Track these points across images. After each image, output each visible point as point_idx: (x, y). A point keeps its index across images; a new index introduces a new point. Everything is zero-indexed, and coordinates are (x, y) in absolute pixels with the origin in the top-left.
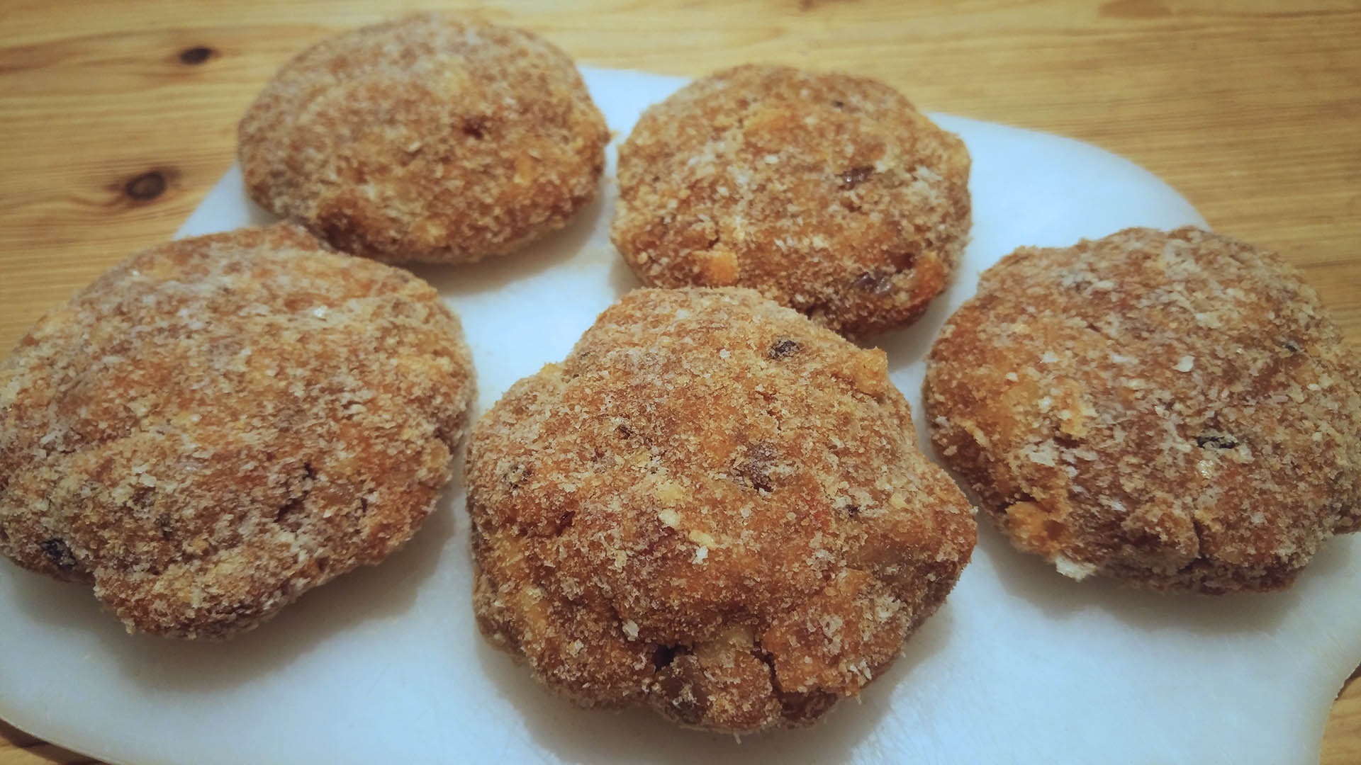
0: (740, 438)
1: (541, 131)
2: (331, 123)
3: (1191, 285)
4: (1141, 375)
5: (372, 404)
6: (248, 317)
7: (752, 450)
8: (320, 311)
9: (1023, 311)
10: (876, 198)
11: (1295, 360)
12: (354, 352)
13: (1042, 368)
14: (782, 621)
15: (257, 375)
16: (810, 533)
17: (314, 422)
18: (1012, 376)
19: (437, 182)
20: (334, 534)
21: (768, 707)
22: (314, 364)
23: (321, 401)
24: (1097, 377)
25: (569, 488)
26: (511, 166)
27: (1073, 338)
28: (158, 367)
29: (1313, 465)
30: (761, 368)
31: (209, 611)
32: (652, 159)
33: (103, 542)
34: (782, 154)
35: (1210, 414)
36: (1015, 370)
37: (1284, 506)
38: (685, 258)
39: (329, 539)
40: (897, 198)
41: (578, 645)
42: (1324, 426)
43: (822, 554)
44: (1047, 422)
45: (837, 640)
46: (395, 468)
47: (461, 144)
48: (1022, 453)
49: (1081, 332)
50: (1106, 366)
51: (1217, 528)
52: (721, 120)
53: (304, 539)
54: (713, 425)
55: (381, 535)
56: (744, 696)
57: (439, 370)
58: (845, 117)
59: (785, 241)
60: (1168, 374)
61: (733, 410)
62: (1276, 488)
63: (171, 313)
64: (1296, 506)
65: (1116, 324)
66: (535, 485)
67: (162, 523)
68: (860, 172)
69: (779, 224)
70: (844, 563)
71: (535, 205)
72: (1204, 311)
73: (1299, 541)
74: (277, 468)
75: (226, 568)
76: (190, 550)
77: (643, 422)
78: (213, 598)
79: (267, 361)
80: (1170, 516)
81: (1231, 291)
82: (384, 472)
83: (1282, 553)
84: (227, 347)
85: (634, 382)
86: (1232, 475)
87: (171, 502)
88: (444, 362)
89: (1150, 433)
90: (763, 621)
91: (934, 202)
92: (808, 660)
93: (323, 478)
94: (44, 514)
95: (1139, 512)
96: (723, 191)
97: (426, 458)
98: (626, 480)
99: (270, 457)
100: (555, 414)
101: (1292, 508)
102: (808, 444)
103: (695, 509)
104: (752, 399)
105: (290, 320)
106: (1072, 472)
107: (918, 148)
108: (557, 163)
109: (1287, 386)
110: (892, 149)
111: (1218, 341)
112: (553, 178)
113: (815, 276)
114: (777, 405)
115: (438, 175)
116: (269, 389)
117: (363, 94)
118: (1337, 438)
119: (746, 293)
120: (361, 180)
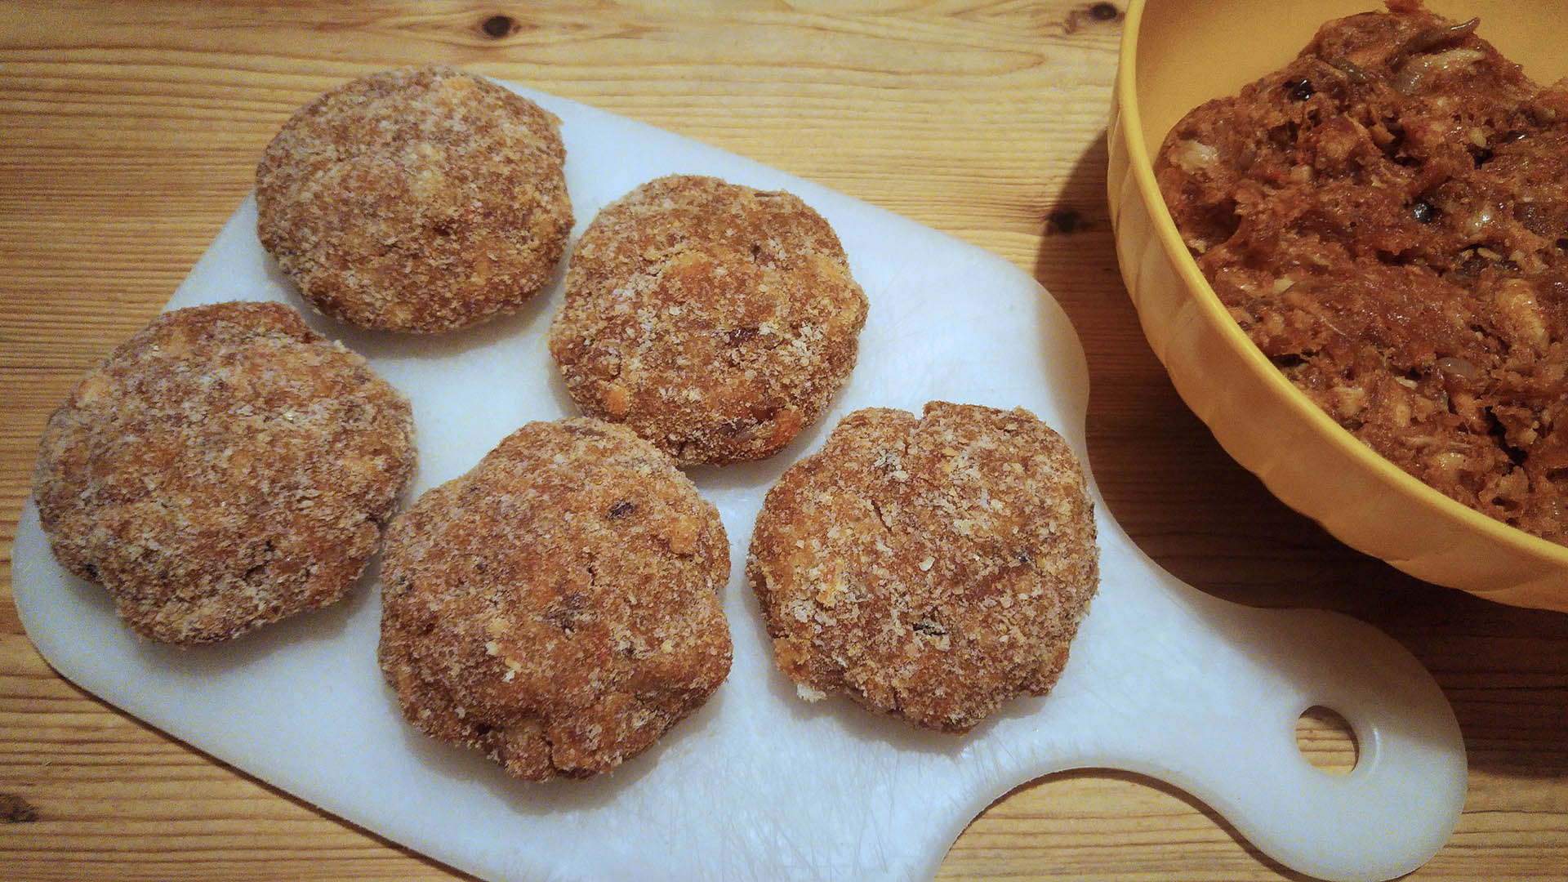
0: (559, 590)
1: (502, 234)
2: (324, 208)
3: (968, 490)
4: (891, 568)
5: (319, 501)
6: (234, 416)
7: (567, 600)
8: (289, 415)
9: (836, 483)
10: (755, 357)
11: (1024, 568)
12: (310, 455)
13: (824, 540)
14: (560, 724)
15: (236, 472)
16: (591, 668)
17: (274, 511)
18: (800, 544)
19: (406, 276)
20: (286, 593)
21: (544, 774)
22: (278, 465)
23: (282, 496)
24: (858, 561)
25: (434, 607)
26: (470, 265)
27: (858, 519)
28: (165, 452)
29: (994, 660)
30: (595, 527)
31: (194, 637)
32: (590, 275)
33: (122, 582)
34: (684, 306)
35: (929, 608)
36: (804, 539)
37: (964, 686)
39: (281, 595)
40: (771, 359)
41: (428, 713)
42: (1015, 631)
43: (595, 684)
44: (812, 588)
45: (596, 741)
46: (332, 548)
47: (429, 243)
48: (790, 604)
49: (866, 514)
50: (871, 550)
51: (905, 695)
52: (652, 253)
53: (263, 594)
54: (543, 578)
55: (318, 598)
56: (529, 765)
57: (374, 468)
58: (752, 269)
59: (667, 391)
60: (910, 570)
61: (559, 566)
62: (961, 672)
63: (178, 402)
64: (974, 685)
65: (894, 514)
66: (412, 600)
67: (163, 575)
68: (746, 333)
69: (665, 375)
70: (614, 688)
71: (487, 300)
72: (962, 518)
73: (969, 711)
74: (245, 545)
75: (206, 611)
76: (182, 595)
77: (495, 565)
78: (196, 630)
79: (244, 461)
80: (873, 681)
81: (994, 502)
82: (323, 551)
83: (954, 717)
84: (216, 443)
85: (496, 530)
86: (929, 658)
87: (169, 563)
88: (380, 462)
89: (878, 615)
90: (548, 721)
91: (805, 362)
92: (572, 751)
93: (279, 553)
94: (84, 548)
95: (855, 671)
96: (630, 332)
97: (357, 540)
98: (474, 608)
99: (241, 536)
100: (436, 545)
101: (969, 688)
102: (608, 601)
103: (513, 641)
104: (579, 557)
105: (267, 419)
106: (819, 629)
107: (808, 307)
108: (511, 264)
109: (1001, 593)
110: (782, 310)
111: (960, 548)
112: (506, 278)
113: (687, 423)
114: (596, 564)
115: (407, 270)
116: (242, 483)
117: (353, 183)
118: (1022, 640)
119: (625, 433)
120: (345, 267)
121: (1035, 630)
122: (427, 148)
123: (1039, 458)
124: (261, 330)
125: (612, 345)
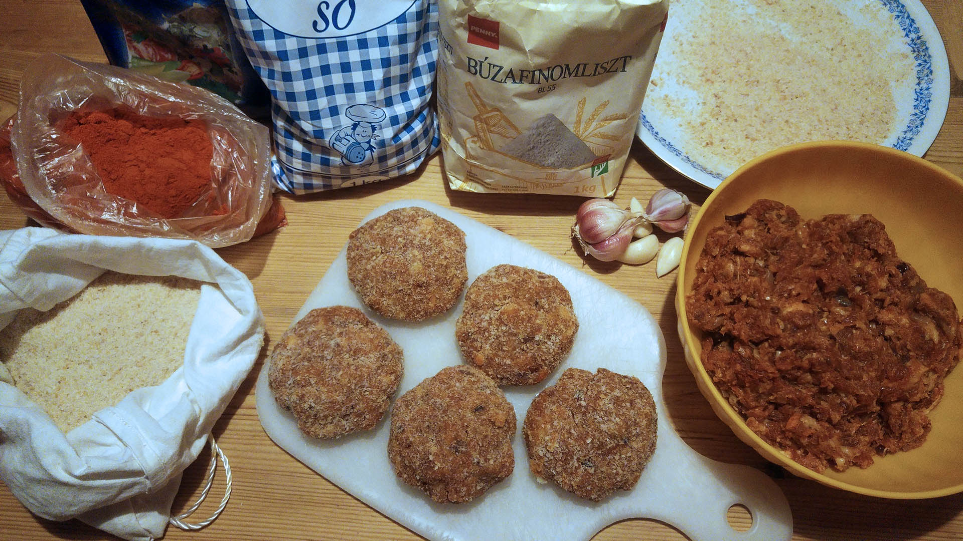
0: (456, 438)
1: (441, 288)
2: (376, 273)
3: (608, 413)
4: (575, 440)
5: (371, 392)
6: (342, 358)
7: (458, 443)
8: (362, 358)
9: (559, 402)
10: (532, 348)
11: (626, 444)
12: (369, 375)
13: (552, 426)
14: (452, 486)
15: (343, 380)
16: (464, 468)
17: (355, 395)
18: (543, 426)
19: (405, 302)
20: (357, 424)
21: (445, 502)
22: (358, 379)
23: (358, 390)
24: (564, 436)
25: (411, 439)
26: (429, 299)
27: (565, 419)
28: (318, 370)
29: (610, 478)
30: (469, 415)
31: (324, 437)
32: (473, 306)
33: (301, 416)
34: (507, 326)
35: (588, 457)
36: (545, 424)
37: (598, 486)
39: (355, 425)
40: (539, 349)
41: (406, 475)
42: (619, 469)
43: (465, 474)
44: (546, 443)
45: (464, 493)
46: (374, 409)
47: (415, 291)
48: (537, 448)
49: (569, 417)
50: (569, 432)
51: (576, 487)
52: (497, 302)
53: (348, 424)
54: (450, 433)
55: (368, 427)
56: (440, 498)
57: (390, 379)
58: (534, 312)
59: (498, 359)
60: (582, 442)
61: (456, 430)
62: (597, 482)
63: (323, 351)
64: (601, 487)
65: (579, 419)
66: (404, 436)
67: (315, 415)
68: (529, 339)
70: (472, 475)
72: (604, 424)
73: (599, 496)
74: (344, 407)
75: (328, 429)
76: (321, 423)
77: (433, 426)
78: (324, 435)
79: (346, 376)
80: (564, 481)
81: (617, 419)
82: (371, 410)
83: (593, 497)
84: (336, 369)
85: (435, 413)
86: (586, 476)
87: (318, 411)
89: (569, 458)
91: (551, 351)
92: (455, 495)
93: (355, 410)
94: (287, 401)
95: (558, 477)
96: (487, 334)
97: (383, 406)
98: (425, 441)
99: (343, 404)
100: (413, 416)
102: (472, 444)
103: (438, 456)
104: (463, 425)
105: (354, 359)
106: (547, 459)
107: (555, 329)
108: (444, 299)
109: (615, 454)
110: (544, 330)
111: (602, 436)
112: (442, 304)
113: (505, 372)
114: (469, 429)
115: (406, 300)
116: (345, 385)
117: (387, 265)
118: (621, 472)
119: (481, 374)
120: (382, 296)
121: (626, 469)
122: (416, 252)
123: (638, 401)
124: (351, 321)
125: (479, 337)
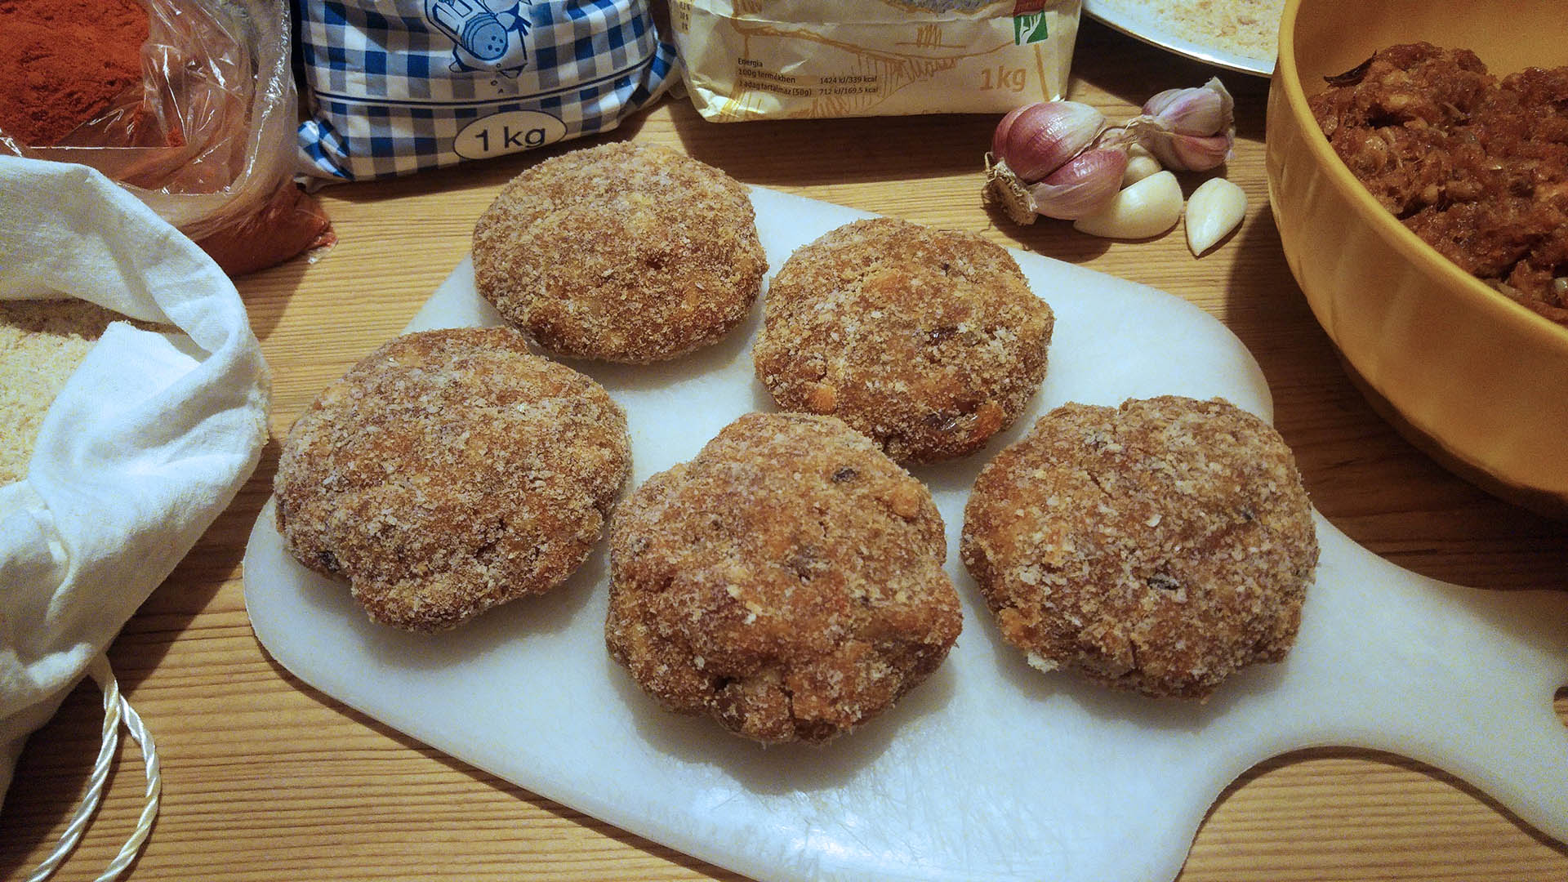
0: (795, 539)
1: (708, 267)
2: (545, 246)
3: (1183, 455)
4: (1117, 525)
5: (550, 481)
6: (470, 407)
7: (802, 550)
8: (522, 407)
9: (1047, 460)
10: (954, 353)
11: (1249, 525)
12: (542, 441)
13: (1045, 509)
14: (801, 669)
15: (472, 453)
16: (830, 613)
17: (509, 490)
18: (1020, 513)
19: (621, 303)
20: (515, 571)
21: (784, 727)
22: (513, 448)
23: (515, 476)
24: (1082, 522)
25: (673, 561)
26: (680, 294)
27: (1076, 488)
28: (404, 438)
29: (1233, 610)
30: (822, 488)
31: (424, 614)
32: (790, 299)
33: (359, 559)
34: (884, 311)
35: (1162, 562)
36: (1023, 508)
37: (1203, 638)
38: (799, 385)
39: (511, 573)
40: (971, 355)
41: (665, 668)
42: (1250, 581)
43: (836, 628)
44: (1038, 551)
45: (837, 688)
46: (562, 528)
47: (643, 274)
48: (1015, 571)
49: (1084, 484)
50: (1093, 512)
51: (1145, 648)
52: (848, 273)
53: (493, 571)
54: (777, 528)
55: (546, 575)
56: (769, 717)
57: (601, 457)
58: (946, 280)
59: (873, 383)
60: (1138, 527)
61: (794, 519)
62: (1200, 624)
63: (416, 398)
64: (1214, 639)
65: (1113, 480)
66: (650, 556)
67: (399, 550)
68: (946, 331)
69: (871, 370)
70: (852, 636)
71: (695, 326)
72: (1183, 479)
73: (1211, 666)
74: (479, 521)
75: (438, 586)
76: (415, 571)
77: (730, 520)
78: (427, 605)
79: (481, 443)
80: (1111, 634)
81: (1212, 465)
82: (553, 530)
83: (1196, 672)
84: (452, 429)
85: (729, 490)
86: (1167, 610)
87: (405, 537)
88: (606, 453)
89: (1111, 571)
90: (788, 668)
91: (1002, 359)
92: (814, 698)
93: (511, 530)
94: (322, 533)
95: (1090, 628)
96: (835, 336)
97: (585, 522)
98: (712, 560)
99: (476, 512)
100: (671, 507)
101: (1209, 640)
102: (842, 550)
103: (753, 587)
104: (810, 511)
105: (499, 412)
106: (1048, 591)
107: (1001, 311)
108: (717, 294)
109: (1232, 546)
110: (977, 313)
111: (1186, 505)
112: (712, 306)
113: (894, 413)
114: (827, 518)
115: (623, 297)
116: (479, 464)
117: (572, 225)
118: (1258, 591)
119: (836, 422)
120: (564, 296)
121: (1269, 581)
122: (638, 196)
123: (1247, 432)
124: (488, 346)
125: (817, 349)
